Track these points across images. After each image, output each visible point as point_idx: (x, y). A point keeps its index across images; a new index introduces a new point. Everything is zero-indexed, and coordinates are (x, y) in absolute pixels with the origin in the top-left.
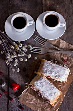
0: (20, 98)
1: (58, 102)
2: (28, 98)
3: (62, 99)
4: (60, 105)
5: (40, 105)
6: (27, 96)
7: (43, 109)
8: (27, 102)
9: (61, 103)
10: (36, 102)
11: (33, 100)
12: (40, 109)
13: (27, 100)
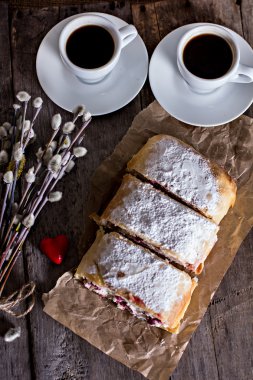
0: (48, 299)
1: (189, 318)
2: (77, 302)
3: (203, 310)
4: (194, 329)
5: (121, 329)
6: (72, 295)
7: (132, 342)
8: (73, 315)
9: (199, 321)
10: (106, 318)
11: (95, 311)
12: (120, 341)
13: (74, 307)
